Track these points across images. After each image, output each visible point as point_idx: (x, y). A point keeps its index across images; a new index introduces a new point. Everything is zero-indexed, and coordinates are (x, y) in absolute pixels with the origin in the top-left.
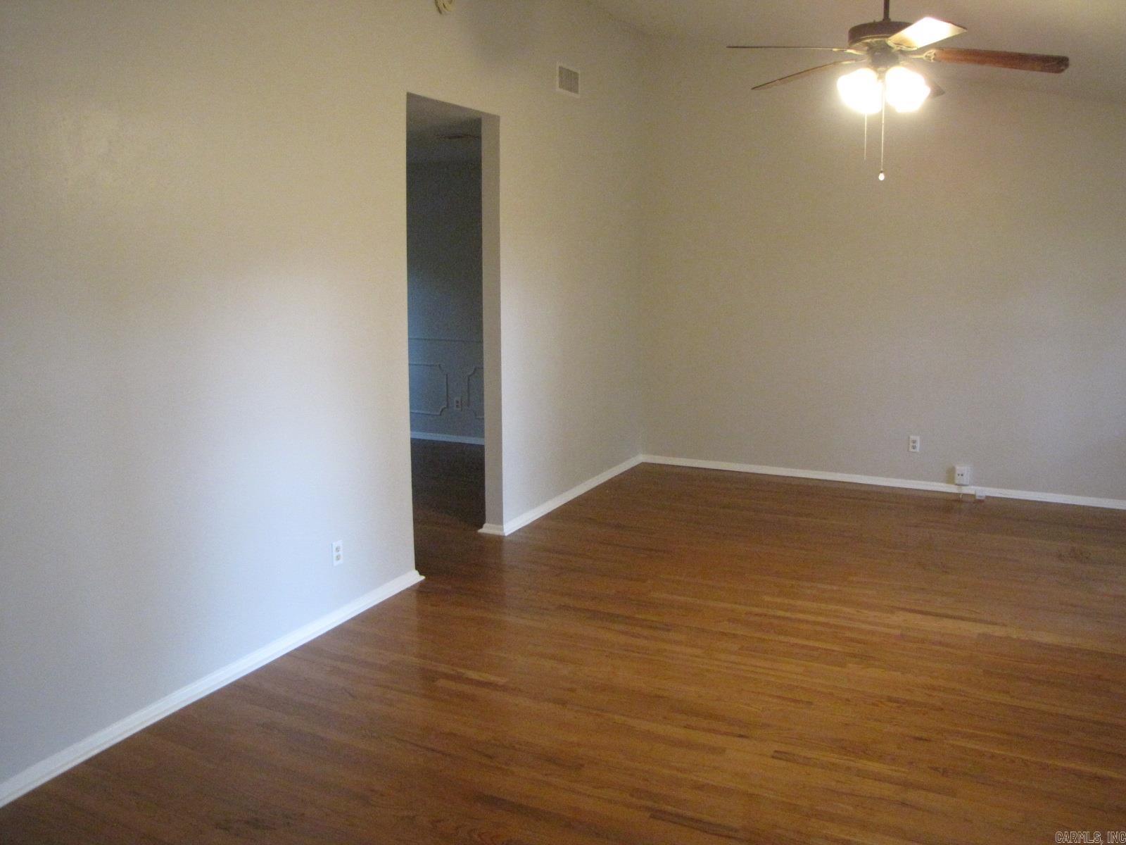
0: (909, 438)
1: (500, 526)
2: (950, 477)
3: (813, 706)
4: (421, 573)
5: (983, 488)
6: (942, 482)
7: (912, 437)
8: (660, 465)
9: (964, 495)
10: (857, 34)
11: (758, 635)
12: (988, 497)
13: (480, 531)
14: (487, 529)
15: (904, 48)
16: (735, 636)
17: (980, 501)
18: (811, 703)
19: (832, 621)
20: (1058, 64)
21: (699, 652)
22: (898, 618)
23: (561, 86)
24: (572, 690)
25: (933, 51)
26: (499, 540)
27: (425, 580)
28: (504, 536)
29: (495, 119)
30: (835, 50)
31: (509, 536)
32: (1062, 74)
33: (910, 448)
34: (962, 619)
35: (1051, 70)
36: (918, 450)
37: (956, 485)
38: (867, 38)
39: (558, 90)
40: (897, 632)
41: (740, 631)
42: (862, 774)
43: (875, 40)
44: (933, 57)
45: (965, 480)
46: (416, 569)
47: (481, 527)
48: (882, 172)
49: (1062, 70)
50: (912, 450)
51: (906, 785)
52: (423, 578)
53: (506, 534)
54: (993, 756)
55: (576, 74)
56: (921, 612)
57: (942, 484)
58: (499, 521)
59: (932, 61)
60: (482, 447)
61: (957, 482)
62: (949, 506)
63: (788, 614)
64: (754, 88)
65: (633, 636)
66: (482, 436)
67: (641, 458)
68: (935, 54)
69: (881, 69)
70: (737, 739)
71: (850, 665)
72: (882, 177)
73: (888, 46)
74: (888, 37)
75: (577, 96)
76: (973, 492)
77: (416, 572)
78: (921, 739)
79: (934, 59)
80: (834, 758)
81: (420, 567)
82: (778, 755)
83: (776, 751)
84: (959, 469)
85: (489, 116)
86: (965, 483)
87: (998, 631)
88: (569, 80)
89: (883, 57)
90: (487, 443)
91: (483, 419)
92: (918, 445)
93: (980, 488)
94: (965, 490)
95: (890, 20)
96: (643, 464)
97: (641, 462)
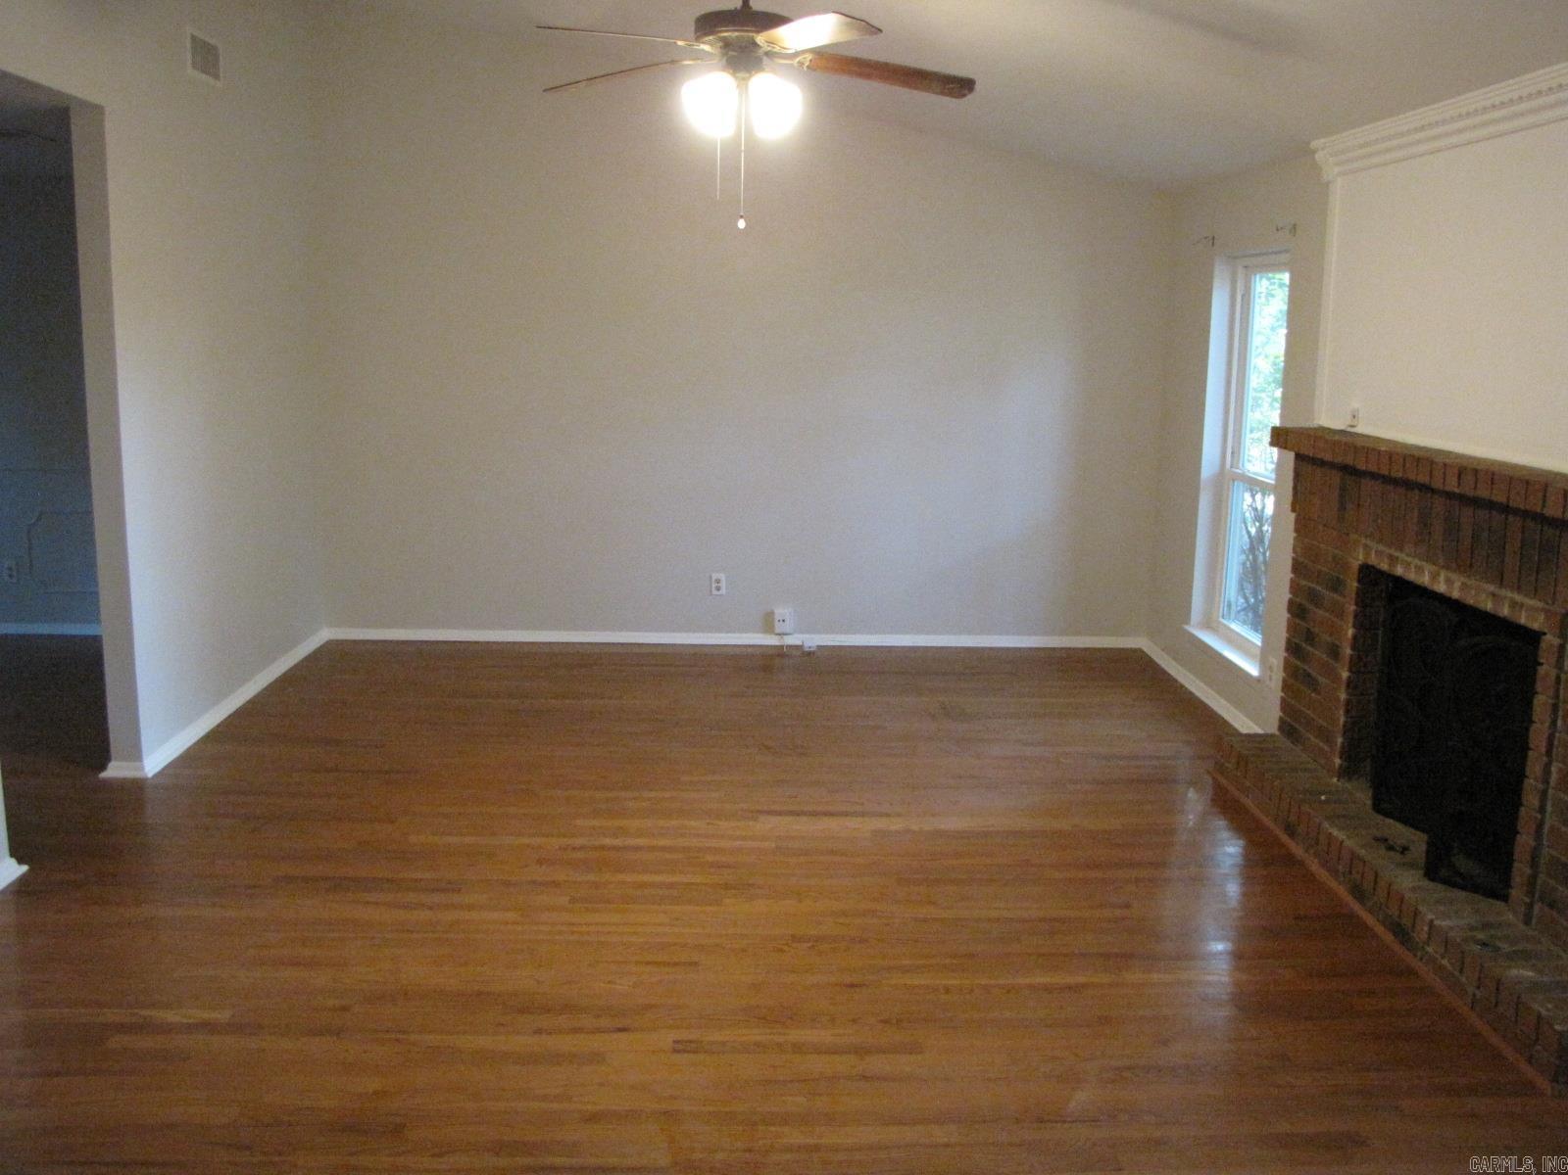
0: (711, 577)
1: (137, 764)
2: (768, 624)
3: (700, 968)
4: (20, 861)
5: (813, 636)
6: (758, 632)
7: (715, 576)
8: (355, 642)
9: (790, 647)
10: (709, 23)
11: (591, 877)
12: (819, 647)
13: (104, 775)
14: (115, 770)
15: (777, 49)
16: (555, 884)
17: (809, 654)
18: (696, 964)
19: (681, 842)
20: (960, 86)
21: (511, 916)
22: (766, 825)
23: (194, 65)
24: (345, 1009)
25: (809, 57)
26: (136, 788)
27: (30, 871)
28: (147, 779)
29: (98, 110)
30: (680, 43)
31: (156, 776)
32: (965, 99)
33: (713, 589)
34: (846, 814)
35: (951, 94)
36: (723, 591)
37: (777, 634)
38: (721, 32)
39: (190, 71)
40: (770, 845)
41: (561, 876)
42: (798, 1048)
43: (736, 34)
44: (807, 64)
45: (787, 627)
46: (12, 855)
47: (103, 767)
48: (742, 217)
49: (964, 96)
50: (715, 592)
51: (861, 1051)
52: (25, 868)
53: (150, 775)
54: (947, 990)
55: (215, 48)
56: (792, 813)
57: (756, 635)
58: (135, 754)
59: (805, 69)
60: (96, 641)
61: (777, 631)
62: (768, 663)
63: (617, 842)
64: (545, 91)
65: (406, 907)
66: (98, 621)
67: (325, 635)
68: (811, 61)
69: (740, 75)
70: (615, 1036)
71: (728, 901)
72: (742, 224)
73: (755, 44)
74: (758, 32)
75: (219, 84)
76: (799, 643)
77: (13, 861)
78: (852, 986)
79: (808, 67)
80: (756, 1035)
81: (18, 852)
82: (681, 1047)
83: (674, 1042)
84: (781, 612)
85: (84, 104)
86: (788, 631)
87: (896, 825)
88: (206, 57)
89: (743, 58)
90: (105, 630)
91: (97, 593)
92: (723, 584)
93: (808, 636)
94: (790, 641)
95: (751, 8)
96: (329, 643)
97: (326, 639)
